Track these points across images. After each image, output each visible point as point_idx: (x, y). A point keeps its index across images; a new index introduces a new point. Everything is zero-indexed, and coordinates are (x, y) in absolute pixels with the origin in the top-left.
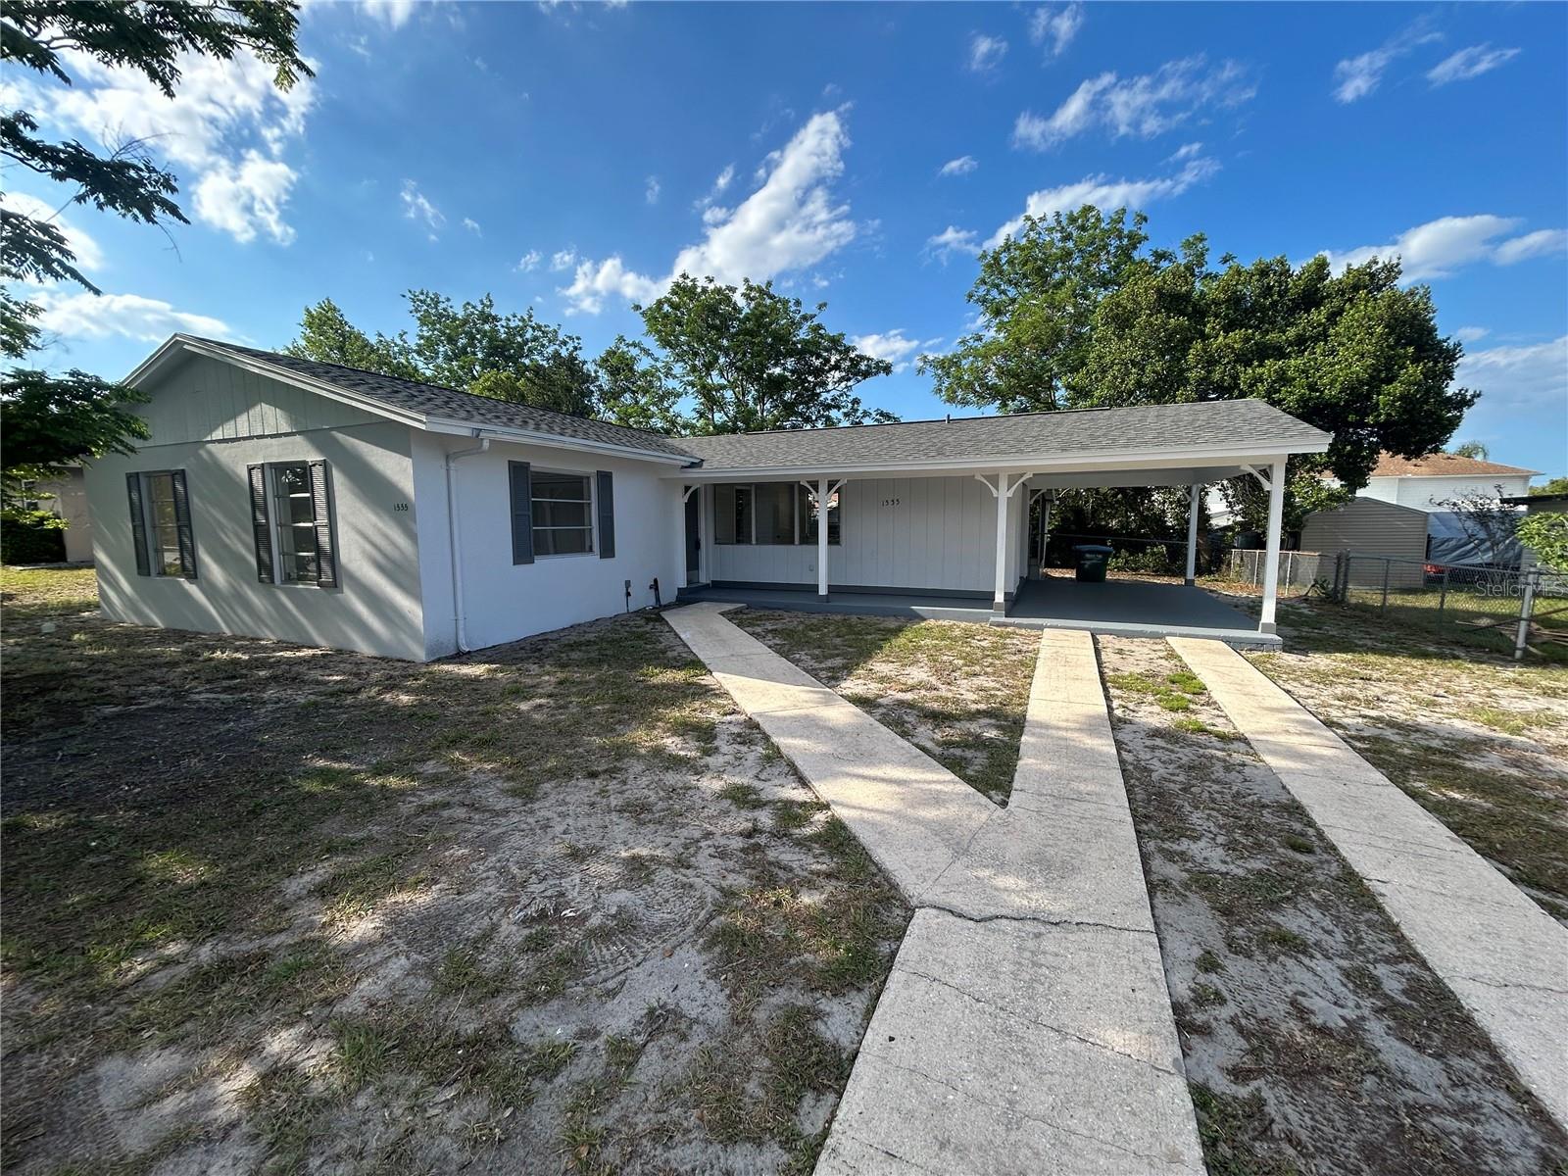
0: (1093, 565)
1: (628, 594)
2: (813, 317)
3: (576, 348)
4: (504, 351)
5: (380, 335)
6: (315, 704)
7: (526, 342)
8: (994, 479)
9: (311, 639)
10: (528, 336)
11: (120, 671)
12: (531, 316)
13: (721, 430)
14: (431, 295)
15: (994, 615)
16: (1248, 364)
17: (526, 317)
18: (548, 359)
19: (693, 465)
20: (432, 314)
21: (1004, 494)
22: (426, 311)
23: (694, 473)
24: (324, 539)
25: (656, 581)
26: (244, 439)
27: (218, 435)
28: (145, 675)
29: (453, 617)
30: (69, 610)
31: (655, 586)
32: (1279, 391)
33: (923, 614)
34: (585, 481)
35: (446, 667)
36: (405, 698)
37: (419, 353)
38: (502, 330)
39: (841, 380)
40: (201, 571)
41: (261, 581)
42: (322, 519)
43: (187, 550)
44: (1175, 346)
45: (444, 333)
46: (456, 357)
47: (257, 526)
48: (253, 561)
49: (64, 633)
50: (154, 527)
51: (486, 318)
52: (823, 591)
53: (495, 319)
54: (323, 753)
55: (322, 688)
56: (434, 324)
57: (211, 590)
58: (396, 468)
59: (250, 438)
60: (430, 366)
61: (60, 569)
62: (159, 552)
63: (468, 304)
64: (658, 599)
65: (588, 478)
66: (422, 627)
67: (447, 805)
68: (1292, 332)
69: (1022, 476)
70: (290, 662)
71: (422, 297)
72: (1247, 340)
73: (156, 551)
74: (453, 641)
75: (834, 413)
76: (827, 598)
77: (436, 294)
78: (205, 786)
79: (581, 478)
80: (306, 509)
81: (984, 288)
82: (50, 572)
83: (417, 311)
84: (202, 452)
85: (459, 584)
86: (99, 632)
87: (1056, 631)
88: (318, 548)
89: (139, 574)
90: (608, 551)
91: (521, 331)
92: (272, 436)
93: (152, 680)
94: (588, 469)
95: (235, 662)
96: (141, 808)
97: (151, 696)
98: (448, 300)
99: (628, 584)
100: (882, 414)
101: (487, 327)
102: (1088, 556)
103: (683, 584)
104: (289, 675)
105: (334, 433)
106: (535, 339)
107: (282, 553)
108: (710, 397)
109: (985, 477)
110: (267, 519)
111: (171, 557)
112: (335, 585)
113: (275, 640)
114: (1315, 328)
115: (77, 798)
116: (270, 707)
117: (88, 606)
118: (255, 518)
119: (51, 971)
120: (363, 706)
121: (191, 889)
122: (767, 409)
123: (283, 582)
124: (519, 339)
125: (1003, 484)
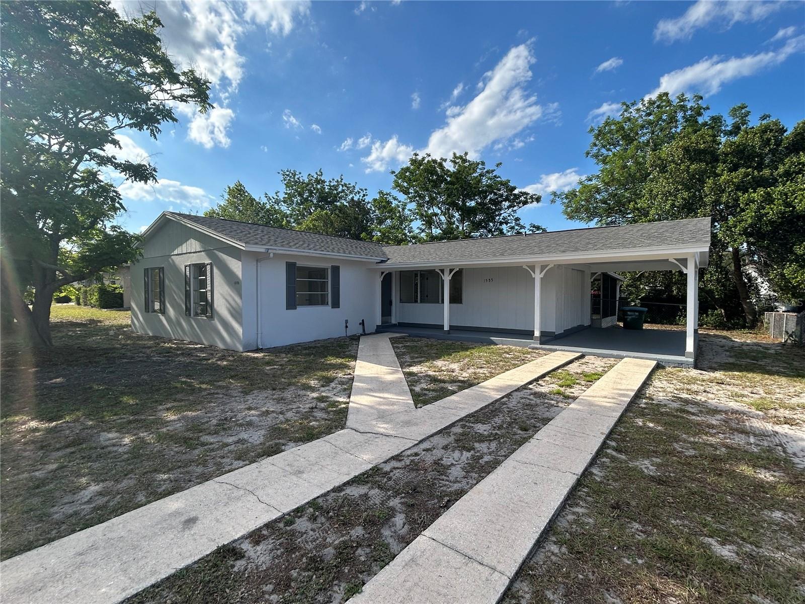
0: (632, 318)
1: (347, 327)
2: (493, 171)
3: (364, 195)
4: (327, 198)
5: (266, 194)
6: (192, 362)
7: (338, 194)
8: (533, 268)
9: (202, 342)
10: (340, 190)
11: (131, 349)
12: (342, 179)
13: (433, 239)
14: (292, 171)
15: (534, 343)
16: (745, 191)
17: (340, 180)
18: (348, 202)
19: (382, 262)
20: (292, 181)
21: (538, 276)
22: (289, 180)
23: (383, 266)
24: (209, 298)
25: (363, 320)
26: (184, 254)
27: (176, 252)
28: (140, 350)
29: (256, 332)
30: (120, 327)
31: (363, 323)
32: (764, 209)
33: (497, 342)
34: (326, 270)
35: (248, 354)
36: (225, 363)
37: (285, 202)
38: (327, 187)
39: (509, 207)
40: (167, 310)
41: (186, 315)
42: (209, 288)
43: (163, 303)
44: (695, 182)
45: (297, 191)
46: (302, 203)
47: (186, 291)
48: (184, 307)
49: (117, 335)
50: (152, 291)
51: (318, 181)
52: (446, 328)
53: (324, 182)
54: (187, 376)
55: (197, 358)
56: (292, 187)
57: (169, 320)
58: (236, 266)
59: (186, 253)
60: (290, 209)
61: (120, 310)
62: (153, 302)
63: (310, 175)
64: (364, 330)
65: (328, 269)
66: (242, 336)
67: (217, 393)
68: (781, 169)
69: (547, 266)
70: (192, 349)
71: (287, 173)
72: (747, 175)
73: (152, 301)
74: (255, 343)
75: (504, 227)
76: (448, 332)
77: (294, 171)
78: (146, 383)
79: (325, 269)
80: (203, 284)
81: (595, 148)
82: (117, 312)
83: (285, 180)
84: (170, 260)
85: (259, 319)
86: (128, 336)
87: (563, 352)
88: (206, 301)
89: (145, 312)
90: (336, 304)
91: (336, 188)
92: (194, 253)
93: (141, 352)
94: (327, 265)
95: (171, 348)
96: (126, 386)
97: (140, 357)
98: (300, 173)
99: (347, 322)
100: (534, 227)
101: (319, 186)
102: (629, 313)
103: (379, 323)
104: (189, 353)
105: (215, 251)
106: (343, 191)
107: (195, 303)
108: (429, 221)
109: (528, 266)
110: (190, 288)
111: (157, 306)
112: (212, 317)
113: (189, 340)
114: (796, 166)
115: (109, 382)
116: (176, 363)
117: (127, 326)
118: (186, 288)
119: (94, 416)
120: (209, 364)
121: (133, 405)
122: (464, 227)
123: (194, 316)
124: (335, 192)
125: (538, 271)
